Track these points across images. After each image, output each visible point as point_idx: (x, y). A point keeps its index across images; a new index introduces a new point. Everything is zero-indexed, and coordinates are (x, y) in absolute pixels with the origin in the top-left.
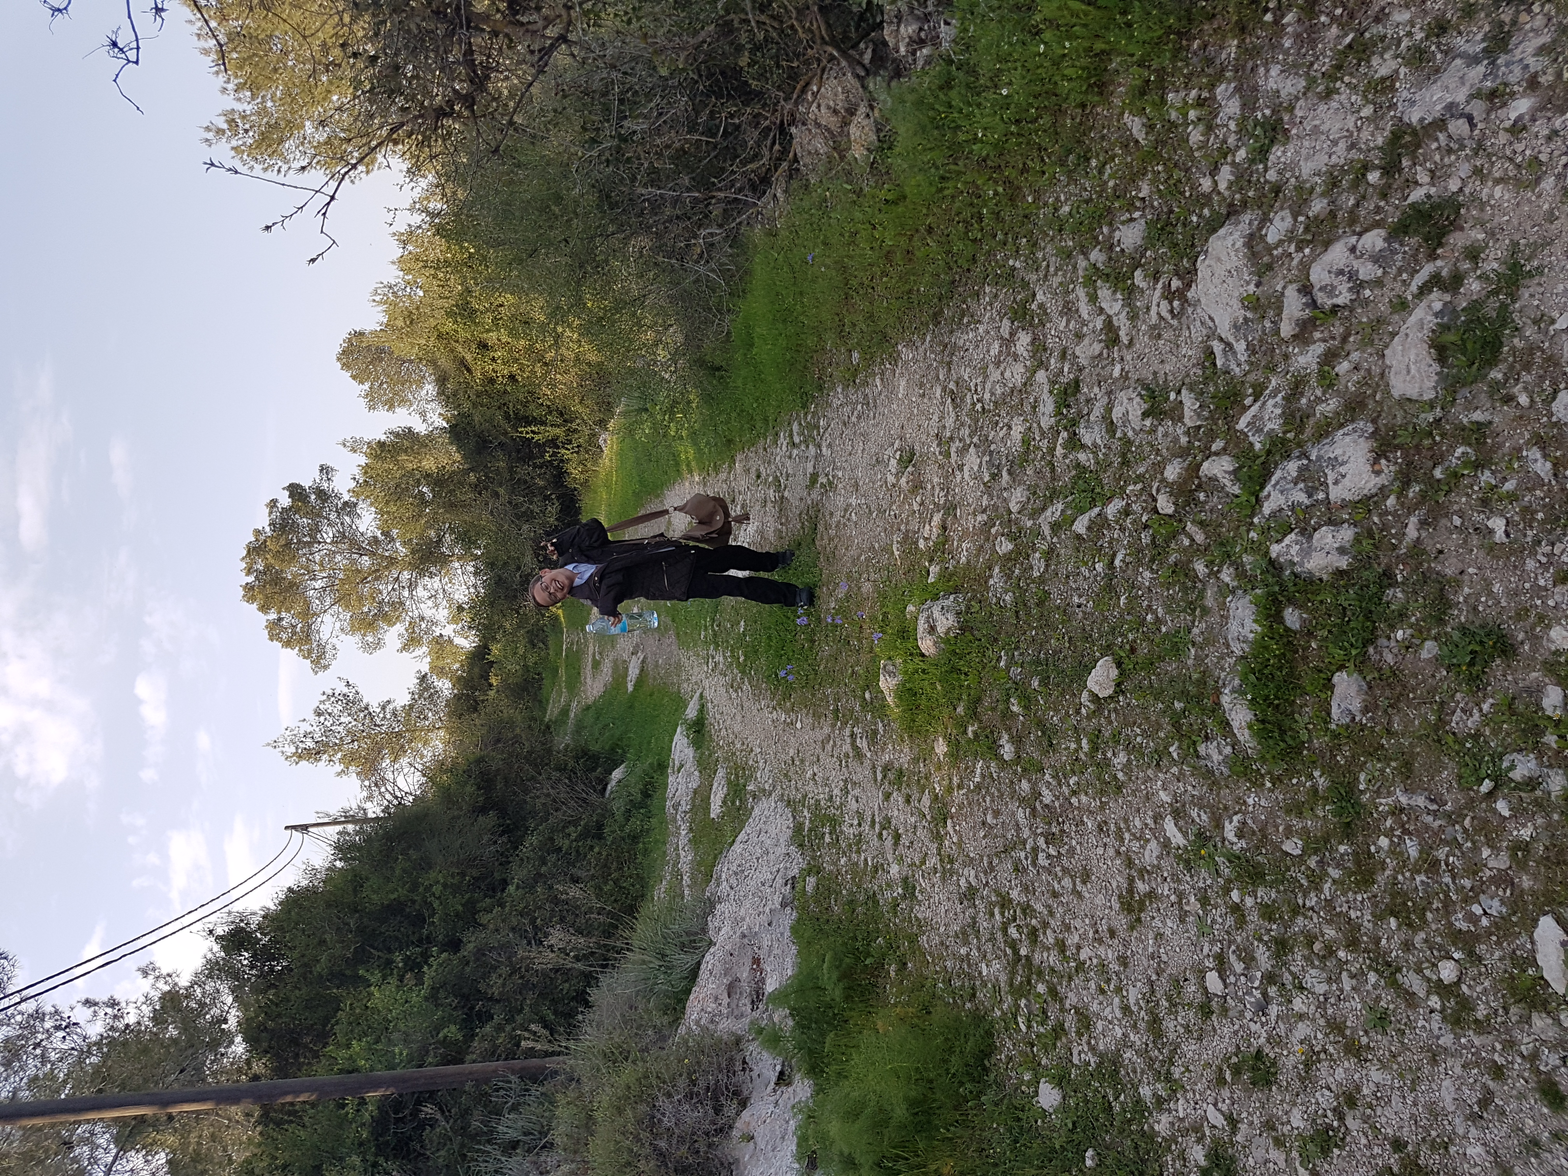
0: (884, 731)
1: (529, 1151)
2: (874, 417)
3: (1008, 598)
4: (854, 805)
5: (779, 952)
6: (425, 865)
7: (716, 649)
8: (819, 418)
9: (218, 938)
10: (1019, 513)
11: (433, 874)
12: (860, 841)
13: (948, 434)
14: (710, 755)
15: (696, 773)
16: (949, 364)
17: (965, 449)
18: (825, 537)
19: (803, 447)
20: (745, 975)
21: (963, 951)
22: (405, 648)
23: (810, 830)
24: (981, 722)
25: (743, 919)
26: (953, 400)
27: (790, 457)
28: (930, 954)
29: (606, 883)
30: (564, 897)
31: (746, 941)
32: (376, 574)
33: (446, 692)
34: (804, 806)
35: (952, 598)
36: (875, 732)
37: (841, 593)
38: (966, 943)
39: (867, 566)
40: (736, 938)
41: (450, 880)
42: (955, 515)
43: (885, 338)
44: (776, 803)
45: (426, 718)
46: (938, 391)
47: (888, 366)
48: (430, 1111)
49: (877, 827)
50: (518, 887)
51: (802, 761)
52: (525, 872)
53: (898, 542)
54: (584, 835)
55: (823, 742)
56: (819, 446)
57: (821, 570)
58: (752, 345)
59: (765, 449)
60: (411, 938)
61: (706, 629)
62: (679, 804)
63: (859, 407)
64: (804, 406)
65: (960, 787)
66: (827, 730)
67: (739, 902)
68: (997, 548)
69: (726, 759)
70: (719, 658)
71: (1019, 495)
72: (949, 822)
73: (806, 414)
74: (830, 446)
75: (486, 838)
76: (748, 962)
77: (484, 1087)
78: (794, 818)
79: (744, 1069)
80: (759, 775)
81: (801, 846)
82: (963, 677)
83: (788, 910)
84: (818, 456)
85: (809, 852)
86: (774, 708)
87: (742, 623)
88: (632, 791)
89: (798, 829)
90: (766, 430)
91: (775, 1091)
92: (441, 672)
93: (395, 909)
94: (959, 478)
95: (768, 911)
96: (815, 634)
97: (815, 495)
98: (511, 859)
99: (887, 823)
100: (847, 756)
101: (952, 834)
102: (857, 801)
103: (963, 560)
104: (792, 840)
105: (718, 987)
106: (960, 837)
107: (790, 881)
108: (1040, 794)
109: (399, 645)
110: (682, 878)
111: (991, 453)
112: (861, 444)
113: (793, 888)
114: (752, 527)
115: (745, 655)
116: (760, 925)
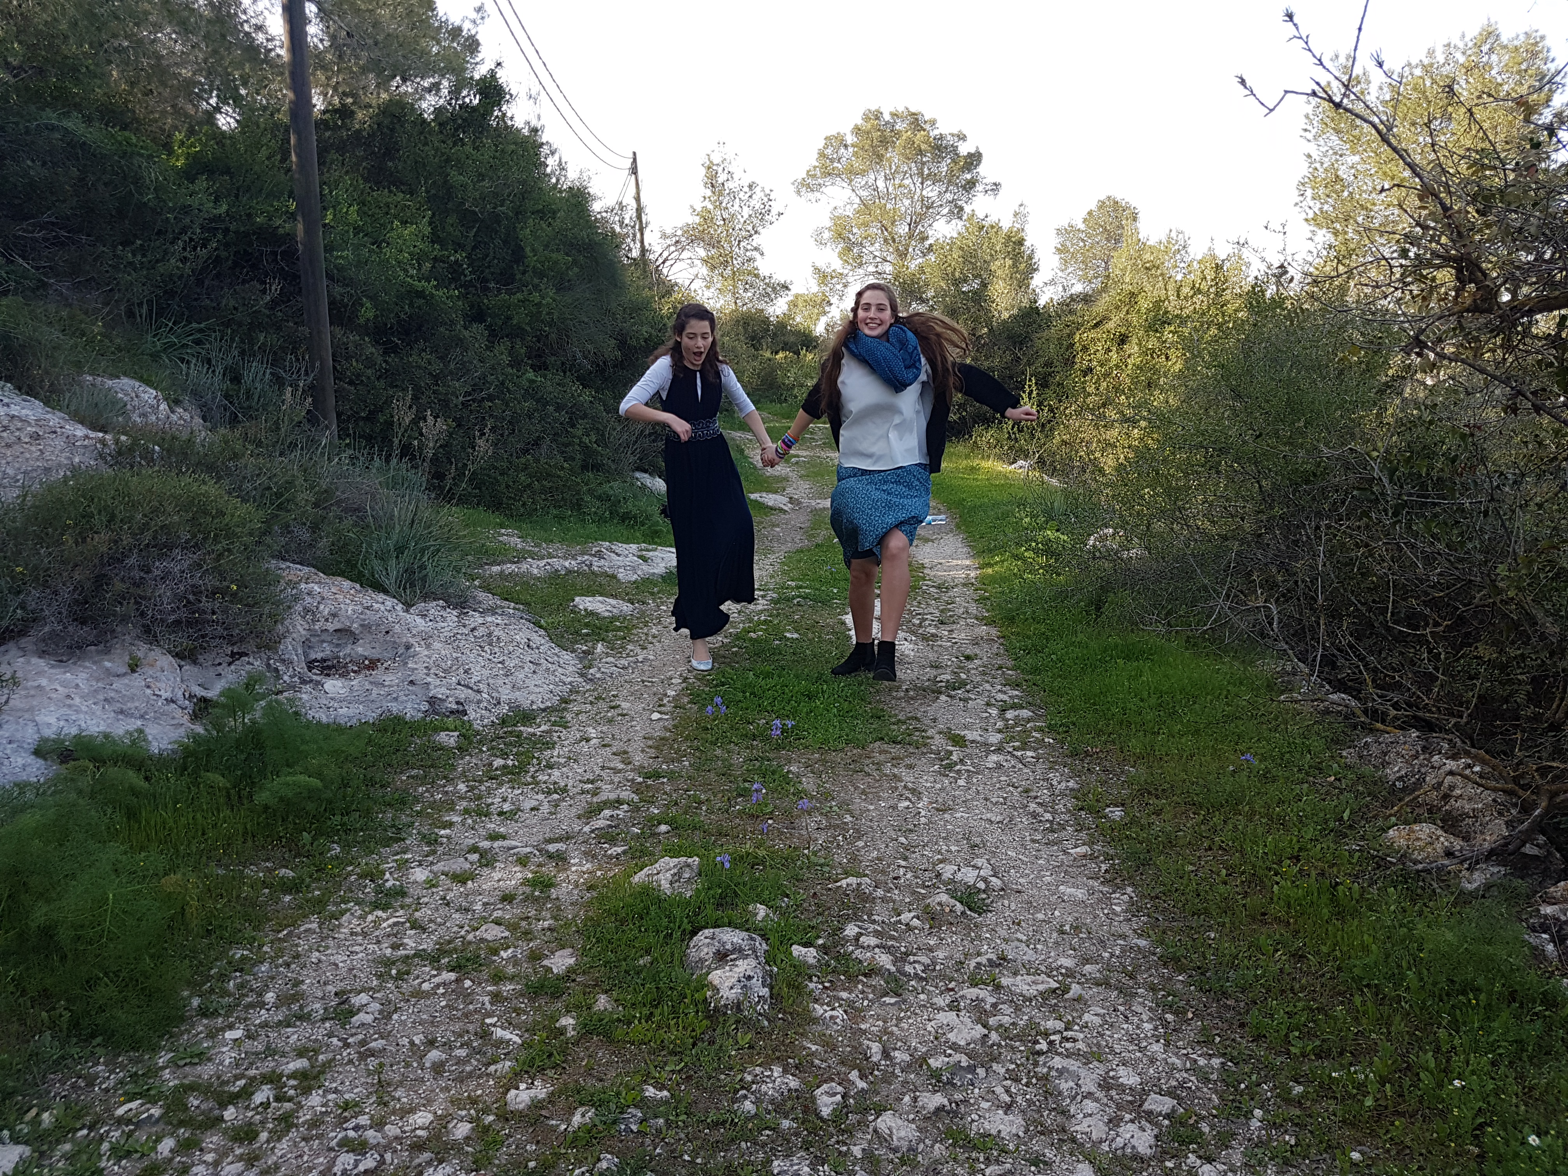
0: (611, 857)
1: (227, 396)
2: (1033, 841)
3: (748, 1106)
4: (528, 805)
6: (562, 284)
7: (772, 601)
8: (1035, 750)
9: (493, 74)
10: (875, 1131)
11: (551, 292)
12: (479, 815)
13: (1005, 981)
14: (652, 594)
15: (636, 576)
16: (1107, 984)
17: (981, 1014)
18: (882, 757)
19: (1000, 724)
20: (360, 650)
21: (270, 997)
22: (817, 270)
23: (519, 735)
24: (576, 1043)
25: (428, 646)
26: (1054, 991)
27: (988, 704)
28: (290, 934)
31: (401, 650)
32: (891, 240)
33: (771, 310)
34: (555, 724)
35: (765, 991)
36: (613, 841)
37: (808, 783)
38: (283, 1000)
39: (835, 827)
40: (408, 638)
41: (544, 310)
42: (886, 994)
43: (1142, 865)
44: (570, 683)
45: (746, 290)
46: (1068, 962)
47: (1104, 867)
48: (273, 288)
49: (486, 844)
50: (534, 381)
51: (610, 721)
52: (551, 389)
53: (859, 884)
54: (586, 450)
55: (625, 752)
56: (999, 750)
57: (842, 750)
58: (1128, 658)
59: (1000, 668)
60: (487, 271)
61: (799, 587)
62: (601, 558)
63: (1048, 816)
64: (1051, 728)
65: (496, 997)
66: (638, 759)
67: (452, 641)
68: (825, 1087)
69: (643, 613)
71: (903, 1134)
72: (452, 976)
73: (1040, 730)
74: (999, 766)
75: (590, 347)
76: (375, 654)
77: (304, 347)
78: (544, 710)
79: (233, 654)
80: (611, 659)
81: (504, 722)
82: (645, 1011)
83: (425, 706)
84: (986, 748)
85: (490, 733)
86: (685, 680)
87: (796, 636)
88: (632, 503)
89: (527, 717)
90: (1023, 671)
91: (190, 697)
92: (793, 304)
93: (518, 255)
94: (940, 1001)
95: (429, 679)
96: (761, 741)
97: (939, 742)
98: (568, 373)
99: (487, 860)
100: (595, 794)
101: (436, 980)
102: (532, 809)
103: (819, 1010)
104: (515, 708)
105: (348, 617)
106: (426, 995)
107: (461, 708)
108: (441, 1162)
109: (821, 264)
110: (515, 563)
111: (971, 1069)
112: (999, 818)
113: (452, 712)
114: (907, 648)
115: (758, 641)
116: (413, 670)
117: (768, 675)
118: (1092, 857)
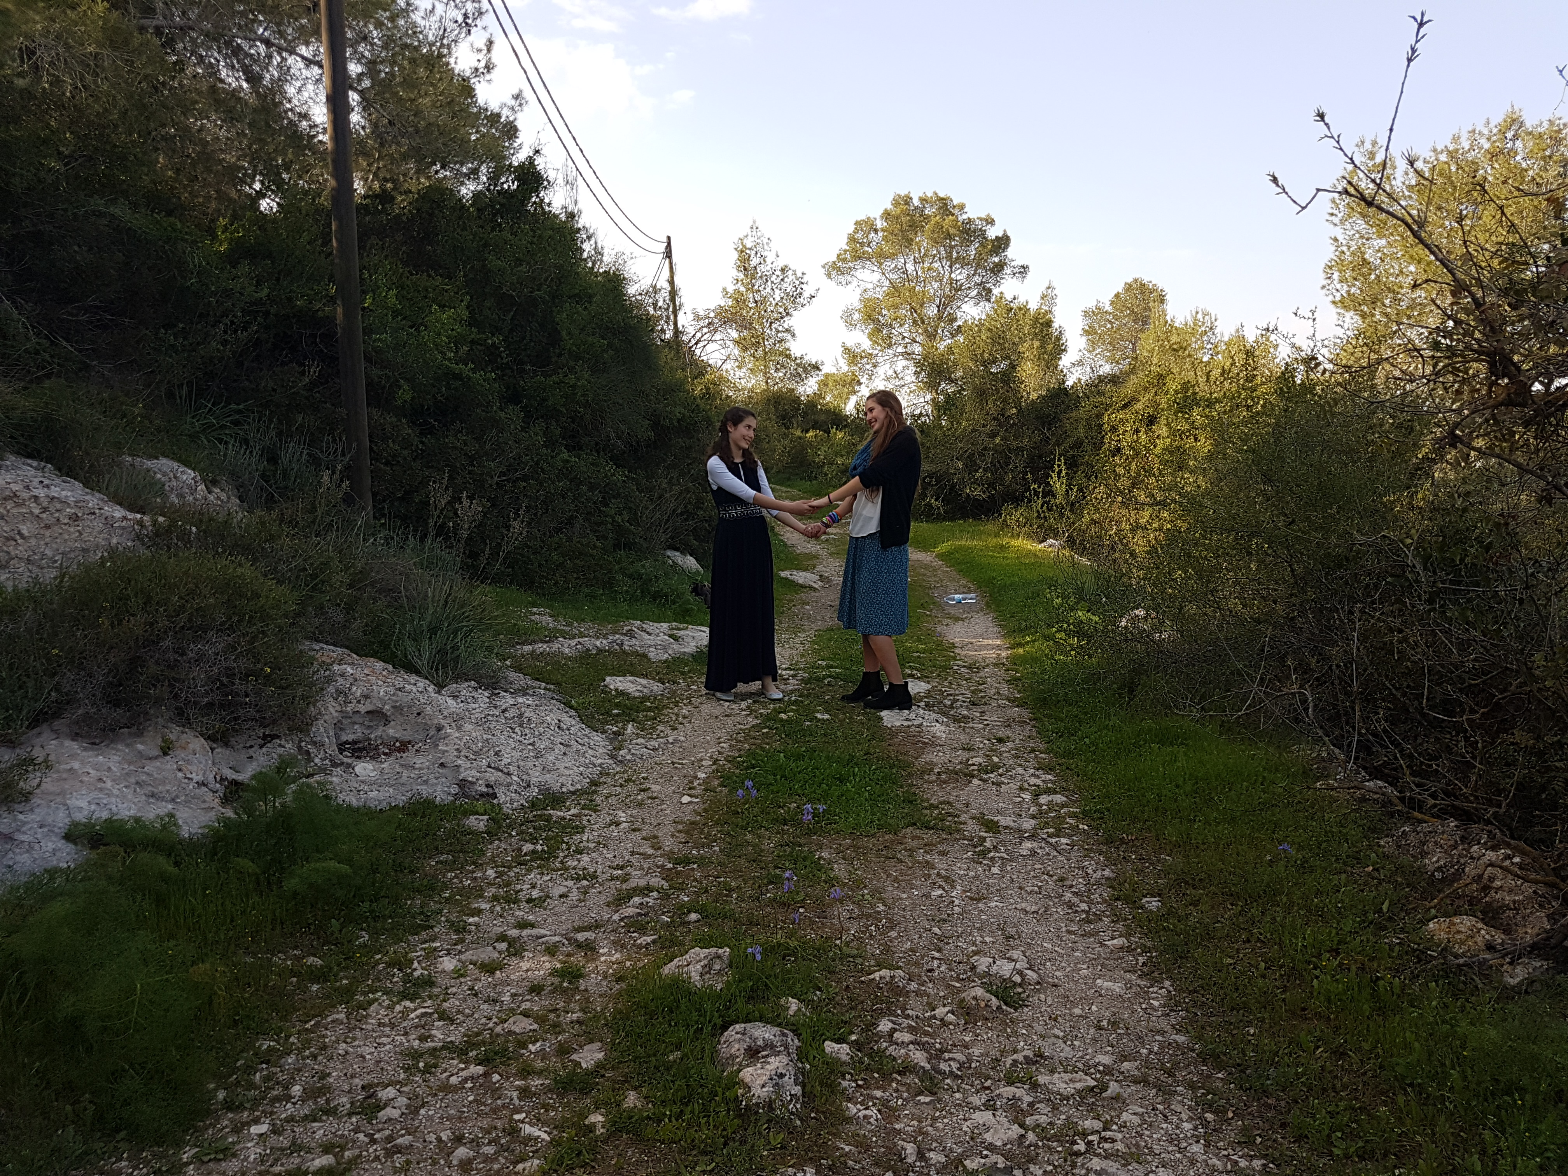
0: (640, 947)
1: (263, 477)
2: (1069, 932)
4: (557, 891)
6: (597, 367)
7: (802, 680)
8: (1070, 837)
9: (531, 161)
11: (587, 375)
12: (508, 902)
13: (1042, 1079)
14: (683, 673)
15: (666, 656)
17: (1017, 1114)
18: (915, 844)
19: (1033, 810)
20: (391, 732)
21: (296, 1090)
22: (847, 350)
23: (549, 818)
24: (606, 1141)
25: (459, 728)
26: (1092, 1089)
27: (1021, 789)
28: (317, 1024)
31: (432, 732)
32: (920, 322)
33: (802, 389)
34: (584, 807)
35: (797, 1090)
36: (642, 929)
37: (840, 870)
38: (310, 1094)
39: (868, 916)
40: (439, 720)
41: (579, 392)
42: (921, 1093)
43: (1180, 958)
44: (600, 765)
45: (777, 370)
46: (1106, 1059)
47: (1141, 960)
48: (312, 370)
49: (514, 933)
50: (568, 462)
51: (640, 804)
52: (585, 469)
53: (893, 977)
54: (619, 529)
55: (655, 837)
56: (1033, 837)
57: (873, 836)
58: (1162, 742)
59: (1033, 751)
60: (524, 353)
61: (829, 667)
62: (632, 637)
63: (1084, 906)
64: (1086, 814)
65: (525, 1093)
66: (668, 844)
67: (483, 722)
69: (673, 693)
72: (480, 1069)
73: (1074, 816)
74: (1033, 853)
76: (406, 736)
78: (574, 793)
79: (265, 737)
80: (641, 740)
81: (533, 805)
82: (676, 1109)
83: (454, 789)
84: (1020, 834)
85: (520, 816)
86: (715, 762)
87: (826, 717)
88: (663, 581)
89: (556, 799)
90: (1056, 754)
91: (222, 780)
92: (823, 384)
93: (553, 336)
94: (976, 1100)
95: (460, 762)
96: (792, 826)
97: (972, 827)
98: (602, 453)
99: (516, 949)
100: (625, 881)
101: (464, 1074)
102: (561, 896)
103: (853, 1109)
104: (545, 791)
105: (380, 699)
106: (455, 1089)
107: (491, 791)
109: (849, 344)
110: (546, 642)
112: (1034, 908)
113: (482, 795)
114: (939, 729)
115: (789, 721)
116: (444, 752)
117: (799, 757)
118: (1130, 950)
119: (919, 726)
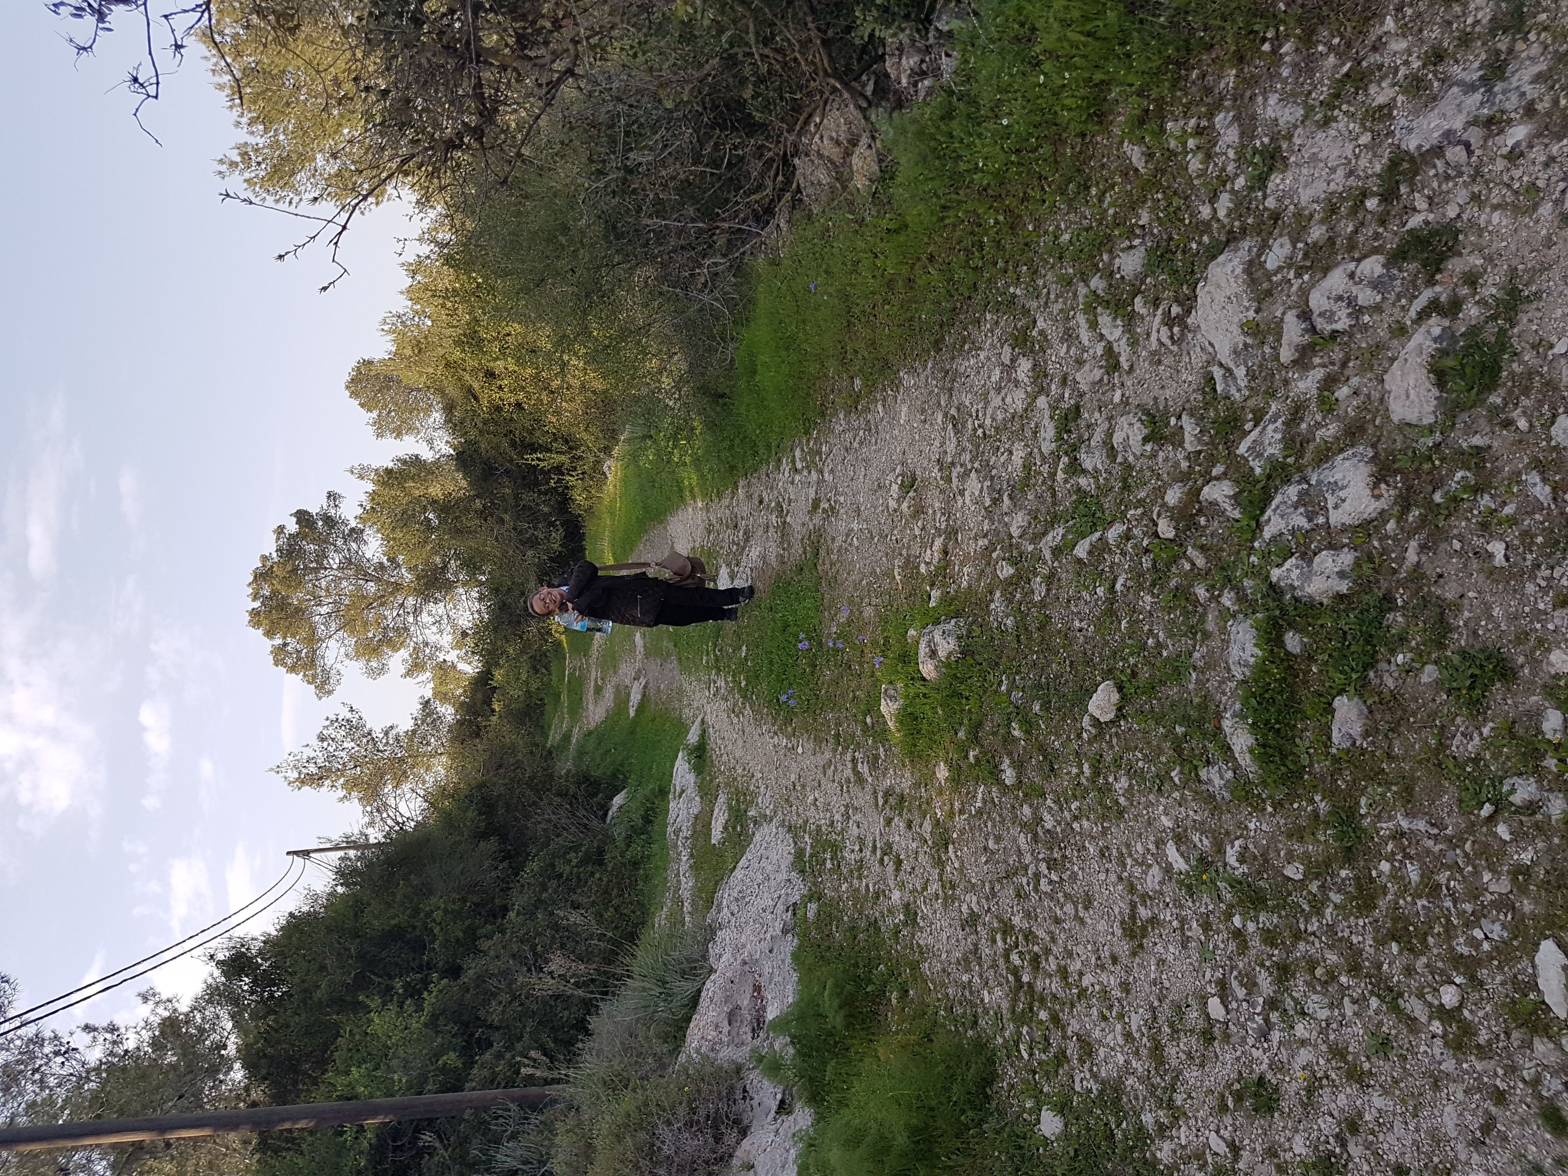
0: (886, 756)
2: (876, 443)
3: (1009, 622)
4: (855, 831)
5: (780, 979)
6: (426, 891)
7: (717, 674)
8: (821, 444)
9: (219, 963)
10: (1020, 537)
11: (434, 900)
12: (861, 867)
13: (950, 460)
14: (711, 781)
15: (697, 798)
16: (951, 390)
17: (966, 474)
18: (827, 562)
19: (805, 473)
20: (746, 1003)
22: (409, 673)
23: (811, 856)
24: (982, 746)
25: (744, 946)
26: (954, 426)
27: (792, 483)
28: (932, 981)
29: (606, 910)
30: (565, 922)
31: (747, 968)
32: (382, 600)
33: (449, 718)
34: (805, 832)
35: (953, 622)
36: (876, 757)
37: (843, 617)
38: (968, 970)
39: (869, 591)
40: (737, 965)
41: (451, 906)
42: (957, 540)
43: (887, 365)
44: (777, 828)
45: (428, 744)
46: (940, 417)
47: (890, 392)
48: (429, 1139)
49: (879, 852)
50: (518, 914)
51: (803, 786)
52: (526, 897)
53: (899, 567)
54: (585, 861)
55: (824, 767)
56: (821, 472)
57: (823, 595)
58: (755, 372)
59: (768, 475)
60: (412, 964)
61: (708, 654)
62: (680, 830)
63: (861, 433)
64: (807, 432)
65: (961, 812)
66: (828, 755)
67: (740, 929)
68: (998, 573)
69: (727, 785)
70: (721, 683)
71: (1020, 519)
72: (951, 847)
73: (808, 441)
74: (832, 471)
75: (487, 864)
76: (749, 990)
77: (484, 1114)
78: (796, 843)
79: (744, 1098)
80: (760, 801)
81: (802, 871)
82: (964, 701)
83: (789, 937)
84: (820, 482)
85: (810, 879)
86: (776, 733)
87: (744, 648)
88: (633, 816)
89: (799, 854)
90: (769, 457)
91: (775, 1119)
92: (443, 697)
93: (396, 935)
94: (960, 503)
95: (768, 936)
96: (816, 659)
97: (817, 520)
98: (511, 885)
99: (888, 849)
100: (848, 781)
101: (954, 859)
102: (858, 827)
103: (965, 584)
104: (794, 866)
105: (719, 1015)
107: (791, 908)
108: (1042, 819)
109: (403, 671)
110: (683, 904)
111: (992, 478)
112: (863, 469)
113: (794, 914)
114: (755, 552)
115: (747, 679)
116: (761, 952)
117: (771, 663)
118: (884, 400)
119: (752, 570)
